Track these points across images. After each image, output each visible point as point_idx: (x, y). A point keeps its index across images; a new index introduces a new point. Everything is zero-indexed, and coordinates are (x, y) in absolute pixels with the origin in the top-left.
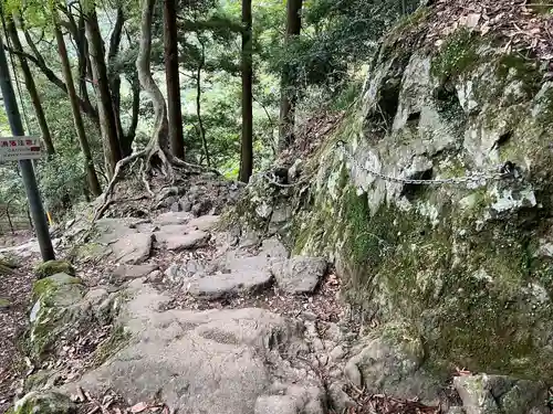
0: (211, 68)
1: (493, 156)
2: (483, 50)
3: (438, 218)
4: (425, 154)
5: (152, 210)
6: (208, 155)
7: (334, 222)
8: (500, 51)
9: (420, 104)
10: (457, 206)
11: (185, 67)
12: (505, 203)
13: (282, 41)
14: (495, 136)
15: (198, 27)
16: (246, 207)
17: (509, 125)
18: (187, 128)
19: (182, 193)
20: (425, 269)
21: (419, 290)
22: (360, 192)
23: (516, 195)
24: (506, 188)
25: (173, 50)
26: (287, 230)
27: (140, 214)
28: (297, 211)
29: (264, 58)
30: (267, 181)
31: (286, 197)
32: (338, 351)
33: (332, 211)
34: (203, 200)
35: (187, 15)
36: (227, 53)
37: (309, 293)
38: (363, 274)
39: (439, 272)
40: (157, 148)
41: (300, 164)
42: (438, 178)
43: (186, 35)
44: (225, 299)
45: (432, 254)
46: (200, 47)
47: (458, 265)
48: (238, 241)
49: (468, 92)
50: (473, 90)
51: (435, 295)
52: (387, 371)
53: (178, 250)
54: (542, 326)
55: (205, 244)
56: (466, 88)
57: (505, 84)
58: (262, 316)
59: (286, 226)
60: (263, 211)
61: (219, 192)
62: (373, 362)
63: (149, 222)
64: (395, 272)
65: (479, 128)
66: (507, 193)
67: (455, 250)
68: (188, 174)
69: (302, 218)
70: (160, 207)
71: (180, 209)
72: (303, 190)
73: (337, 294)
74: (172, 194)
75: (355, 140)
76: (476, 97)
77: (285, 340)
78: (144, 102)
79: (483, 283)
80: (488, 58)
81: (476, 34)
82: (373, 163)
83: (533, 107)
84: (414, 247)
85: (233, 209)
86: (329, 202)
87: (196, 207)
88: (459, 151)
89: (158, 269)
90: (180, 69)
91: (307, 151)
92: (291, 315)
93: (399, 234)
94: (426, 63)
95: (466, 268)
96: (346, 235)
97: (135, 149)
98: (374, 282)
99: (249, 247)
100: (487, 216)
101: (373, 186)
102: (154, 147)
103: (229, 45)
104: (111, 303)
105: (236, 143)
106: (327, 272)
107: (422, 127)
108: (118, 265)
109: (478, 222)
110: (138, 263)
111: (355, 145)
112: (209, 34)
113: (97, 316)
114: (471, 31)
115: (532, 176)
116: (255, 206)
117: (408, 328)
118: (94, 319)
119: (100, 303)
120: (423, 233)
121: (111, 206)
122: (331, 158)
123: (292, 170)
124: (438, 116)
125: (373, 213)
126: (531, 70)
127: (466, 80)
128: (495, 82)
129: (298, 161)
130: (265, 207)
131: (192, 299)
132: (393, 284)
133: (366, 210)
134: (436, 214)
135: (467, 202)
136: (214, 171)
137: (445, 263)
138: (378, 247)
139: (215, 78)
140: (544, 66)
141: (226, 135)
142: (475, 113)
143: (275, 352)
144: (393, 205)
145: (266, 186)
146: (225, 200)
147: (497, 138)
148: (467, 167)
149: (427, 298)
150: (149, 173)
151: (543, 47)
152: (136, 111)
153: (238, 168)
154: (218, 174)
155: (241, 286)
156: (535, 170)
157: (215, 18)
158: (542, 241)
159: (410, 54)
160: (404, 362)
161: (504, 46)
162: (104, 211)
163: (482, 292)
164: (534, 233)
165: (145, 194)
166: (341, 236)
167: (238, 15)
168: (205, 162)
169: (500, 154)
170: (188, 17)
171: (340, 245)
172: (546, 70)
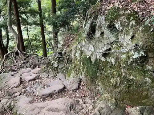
0: (31, 25)
1: (130, 42)
2: (121, 13)
3: (114, 62)
4: (108, 44)
5: (18, 69)
6: (33, 50)
7: (80, 66)
8: (127, 12)
9: (103, 29)
10: (121, 58)
11: (23, 25)
12: (136, 56)
13: (51, 16)
14: (130, 37)
15: (25, 13)
16: (49, 64)
17: (133, 33)
18: (25, 43)
19: (27, 62)
20: (113, 78)
21: (113, 84)
22: (88, 57)
23: (139, 53)
24: (136, 51)
25: (18, 20)
26: (64, 70)
27: (14, 71)
28: (67, 64)
29: (46, 21)
30: (56, 56)
31: (62, 60)
32: (91, 107)
33: (79, 63)
34: (34, 64)
35: (22, 9)
36: (35, 20)
37: (77, 89)
38: (92, 81)
39: (118, 78)
40: (17, 49)
41: (66, 50)
42: (113, 51)
43: (22, 15)
44: (51, 96)
45: (115, 73)
46: (27, 18)
47: (124, 75)
48: (49, 75)
49: (119, 24)
50: (121, 24)
51: (118, 85)
52: (107, 111)
53: (29, 81)
54: (150, 90)
55: (38, 78)
56: (118, 23)
57: (130, 21)
58: (65, 100)
59: (64, 69)
60: (56, 65)
61: (39, 60)
62: (102, 108)
63: (18, 73)
64: (103, 80)
65: (124, 35)
66: (136, 53)
67: (123, 71)
68: (28, 56)
69: (69, 66)
70: (20, 68)
71: (27, 67)
72: (68, 57)
73: (85, 88)
74: (24, 63)
75: (84, 41)
76: (122, 26)
77: (74, 107)
78: (10, 36)
79: (132, 80)
80: (123, 15)
81: (118, 8)
82: (91, 48)
83: (139, 28)
84: (109, 71)
85: (45, 65)
86: (77, 60)
87: (32, 66)
88: (118, 42)
89: (24, 88)
90: (21, 25)
91: (67, 46)
92: (73, 97)
93: (103, 68)
94: (103, 18)
95: (127, 76)
96: (85, 70)
97: (9, 50)
98: (96, 83)
99: (53, 77)
100: (131, 60)
101: (92, 55)
102: (16, 49)
103: (35, 18)
104: (10, 104)
105: (41, 46)
106: (80, 82)
107: (105, 36)
108: (10, 89)
109: (129, 62)
110: (17, 87)
111: (84, 43)
112: (29, 15)
113: (6, 109)
114: (117, 7)
115: (142, 47)
116: (53, 64)
117: (110, 96)
118: (5, 110)
119: (6, 104)
120: (110, 67)
121: (4, 69)
122: (76, 48)
123: (63, 52)
124: (109, 32)
125: (93, 62)
126: (137, 17)
127: (118, 21)
128: (127, 21)
129: (65, 49)
130: (56, 64)
131: (40, 97)
132: (103, 83)
133: (91, 62)
134: (114, 61)
135: (124, 56)
136: (36, 55)
137: (120, 75)
138: (96, 72)
139: (32, 27)
140: (140, 16)
141: (37, 44)
142: (122, 31)
143: (72, 111)
144: (99, 60)
145: (56, 58)
146: (41, 63)
147: (131, 37)
148: (121, 46)
149: (115, 86)
150: (15, 57)
151: (139, 10)
152: (8, 39)
153: (42, 53)
154: (37, 55)
155: (55, 91)
156: (143, 45)
157: (30, 10)
158: (147, 65)
159: (98, 15)
160: (112, 107)
161: (127, 11)
162: (1, 71)
163: (132, 83)
164: (144, 63)
165: (15, 64)
166: (83, 70)
167: (37, 9)
168: (32, 52)
169: (132, 42)
170: (22, 10)
171: (83, 73)
172: (141, 17)
